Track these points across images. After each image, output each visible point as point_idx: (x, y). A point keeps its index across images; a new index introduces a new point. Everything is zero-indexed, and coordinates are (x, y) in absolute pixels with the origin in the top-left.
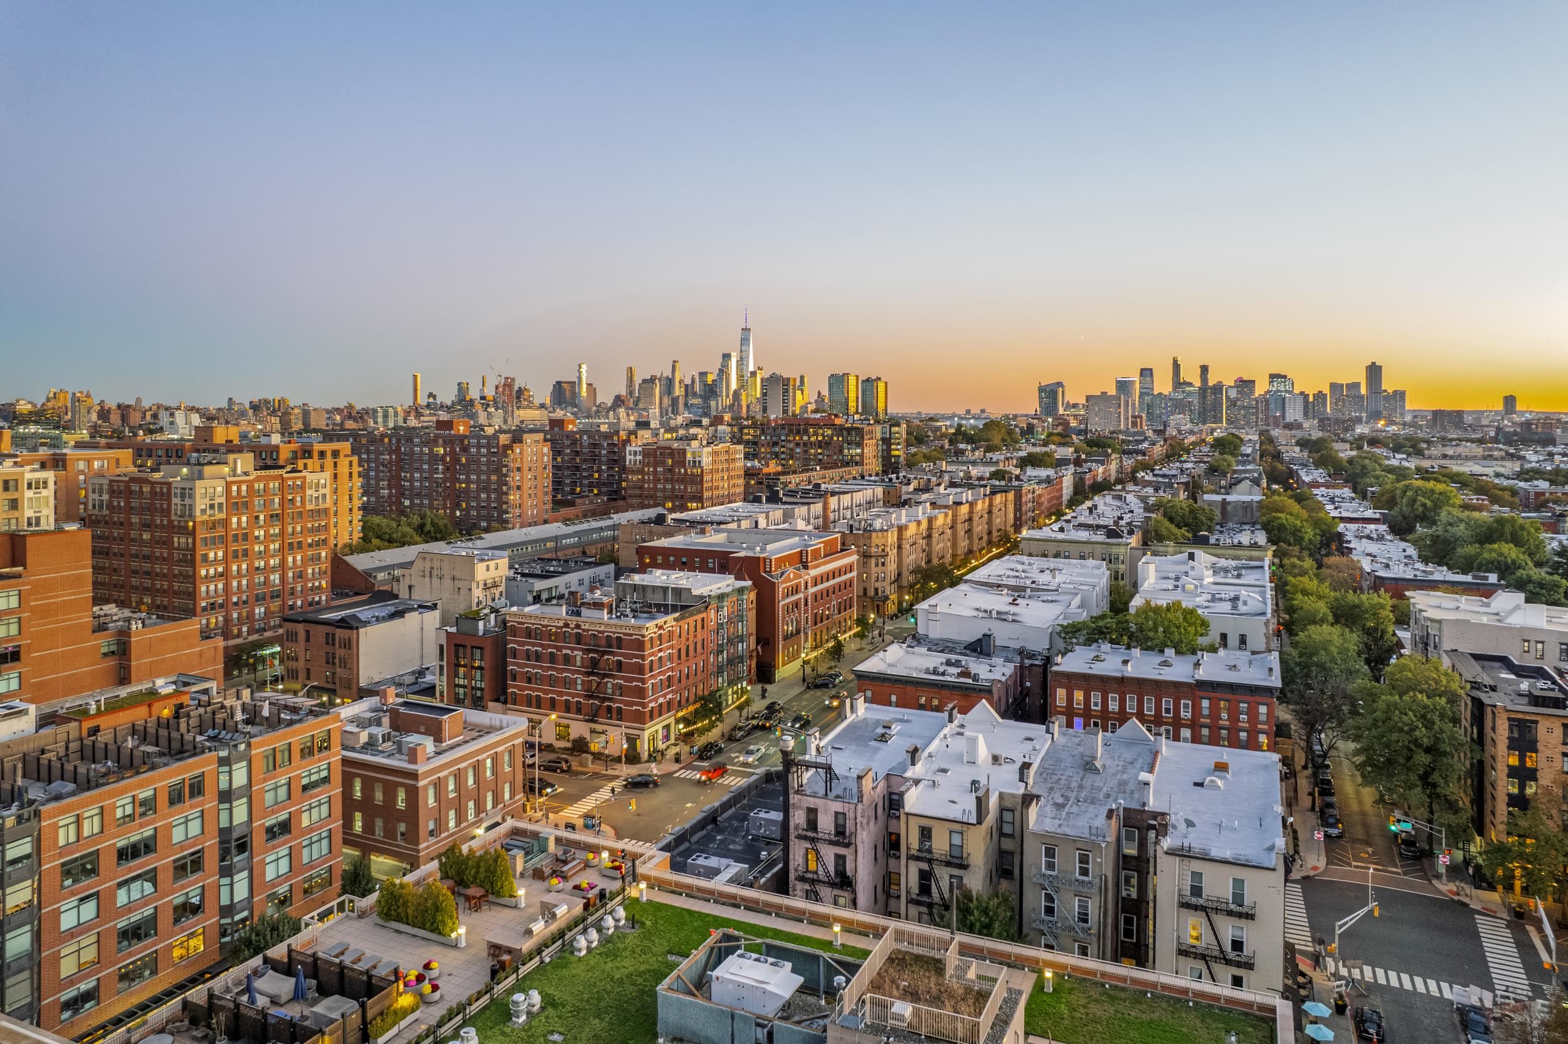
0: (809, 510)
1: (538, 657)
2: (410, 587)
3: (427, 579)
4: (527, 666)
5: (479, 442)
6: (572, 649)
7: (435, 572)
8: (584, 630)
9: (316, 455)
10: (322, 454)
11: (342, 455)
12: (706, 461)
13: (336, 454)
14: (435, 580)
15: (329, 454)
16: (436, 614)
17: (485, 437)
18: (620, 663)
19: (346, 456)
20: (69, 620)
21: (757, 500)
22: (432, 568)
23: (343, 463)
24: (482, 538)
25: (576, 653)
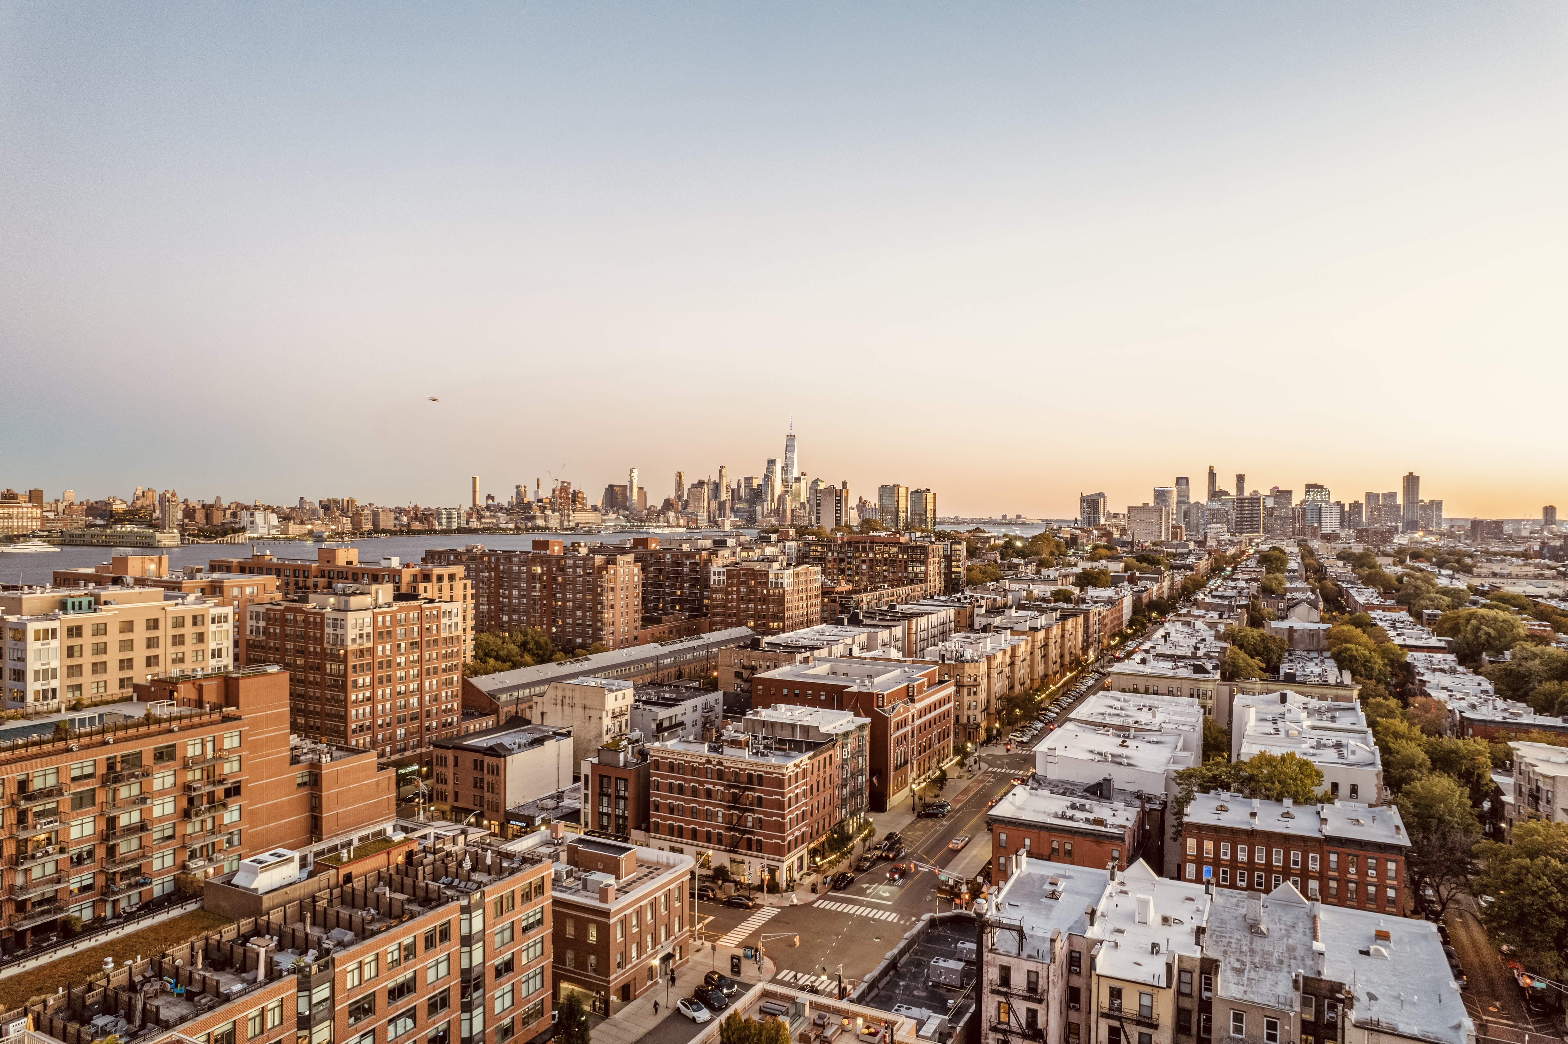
0: (890, 633)
1: (681, 790)
2: (542, 714)
3: (559, 707)
4: (670, 797)
5: (575, 563)
6: (714, 784)
7: (567, 701)
8: (726, 767)
9: (434, 579)
10: (440, 578)
11: (457, 578)
12: (787, 582)
13: (452, 577)
14: (567, 708)
15: (446, 578)
16: (571, 740)
17: (580, 558)
18: (760, 799)
19: (461, 579)
20: (272, 754)
21: (840, 622)
22: (564, 697)
23: (459, 585)
24: (588, 659)
25: (717, 788)
